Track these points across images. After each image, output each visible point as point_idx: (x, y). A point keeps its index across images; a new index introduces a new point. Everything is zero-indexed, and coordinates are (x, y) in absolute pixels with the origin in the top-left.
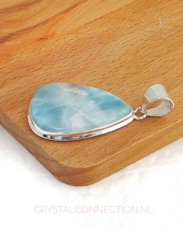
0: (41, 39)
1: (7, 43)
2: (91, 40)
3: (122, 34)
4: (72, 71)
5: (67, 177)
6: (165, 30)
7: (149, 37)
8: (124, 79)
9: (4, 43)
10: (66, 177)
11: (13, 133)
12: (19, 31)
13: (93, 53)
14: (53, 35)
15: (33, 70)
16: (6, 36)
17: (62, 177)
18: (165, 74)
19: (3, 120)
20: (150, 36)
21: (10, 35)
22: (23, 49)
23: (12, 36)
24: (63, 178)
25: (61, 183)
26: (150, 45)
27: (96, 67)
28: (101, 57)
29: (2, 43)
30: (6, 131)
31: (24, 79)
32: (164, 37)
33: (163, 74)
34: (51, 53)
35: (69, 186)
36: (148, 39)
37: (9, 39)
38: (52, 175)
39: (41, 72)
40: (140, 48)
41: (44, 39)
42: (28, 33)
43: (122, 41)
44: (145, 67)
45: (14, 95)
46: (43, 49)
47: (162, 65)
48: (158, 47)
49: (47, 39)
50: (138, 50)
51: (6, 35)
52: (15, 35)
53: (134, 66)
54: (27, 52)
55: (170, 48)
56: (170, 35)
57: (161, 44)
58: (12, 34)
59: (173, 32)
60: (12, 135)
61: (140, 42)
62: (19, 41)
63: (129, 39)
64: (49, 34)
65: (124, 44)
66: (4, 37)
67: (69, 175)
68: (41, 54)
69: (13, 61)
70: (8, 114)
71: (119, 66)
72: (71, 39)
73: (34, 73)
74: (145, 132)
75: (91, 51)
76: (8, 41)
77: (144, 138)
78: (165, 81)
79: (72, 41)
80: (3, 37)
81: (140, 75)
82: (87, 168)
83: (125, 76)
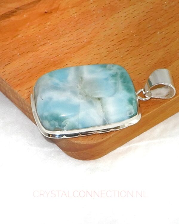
0: (46, 13)
1: (13, 18)
2: (94, 13)
3: (124, 6)
4: (77, 45)
5: (76, 152)
6: (165, 1)
7: (151, 9)
8: (128, 52)
9: (10, 17)
10: (74, 152)
11: (21, 108)
12: (25, 5)
13: (97, 26)
14: (57, 9)
15: (39, 45)
16: (12, 11)
17: (70, 152)
18: (167, 46)
19: (11, 96)
20: (151, 7)
21: (15, 10)
22: (28, 24)
23: (17, 10)
24: (72, 153)
25: (69, 157)
26: (151, 17)
27: (100, 40)
28: (104, 30)
29: (8, 18)
30: (14, 106)
31: (30, 54)
32: (165, 8)
33: (165, 46)
34: (56, 27)
35: (77, 160)
36: (150, 10)
37: (15, 14)
38: (61, 150)
39: (47, 47)
40: (142, 20)
41: (49, 13)
42: (33, 6)
43: (124, 13)
44: (148, 40)
45: (21, 72)
46: (48, 24)
47: (164, 37)
48: (159, 19)
49: (52, 13)
50: (140, 22)
51: (12, 9)
52: (21, 9)
53: (137, 39)
54: (33, 27)
55: (171, 20)
56: (170, 6)
57: (162, 15)
58: (17, 9)
59: (173, 3)
60: (20, 110)
61: (141, 14)
62: (25, 16)
63: (131, 12)
64: (53, 8)
65: (126, 16)
66: (10, 11)
67: (76, 150)
68: (46, 28)
69: (19, 36)
70: (16, 90)
71: (122, 39)
72: (75, 12)
73: (40, 48)
74: (149, 106)
75: (94, 24)
76: (14, 15)
77: (148, 112)
78: (167, 54)
79: (76, 14)
80: (8, 12)
81: (143, 48)
82: (94, 144)
83: (128, 49)
